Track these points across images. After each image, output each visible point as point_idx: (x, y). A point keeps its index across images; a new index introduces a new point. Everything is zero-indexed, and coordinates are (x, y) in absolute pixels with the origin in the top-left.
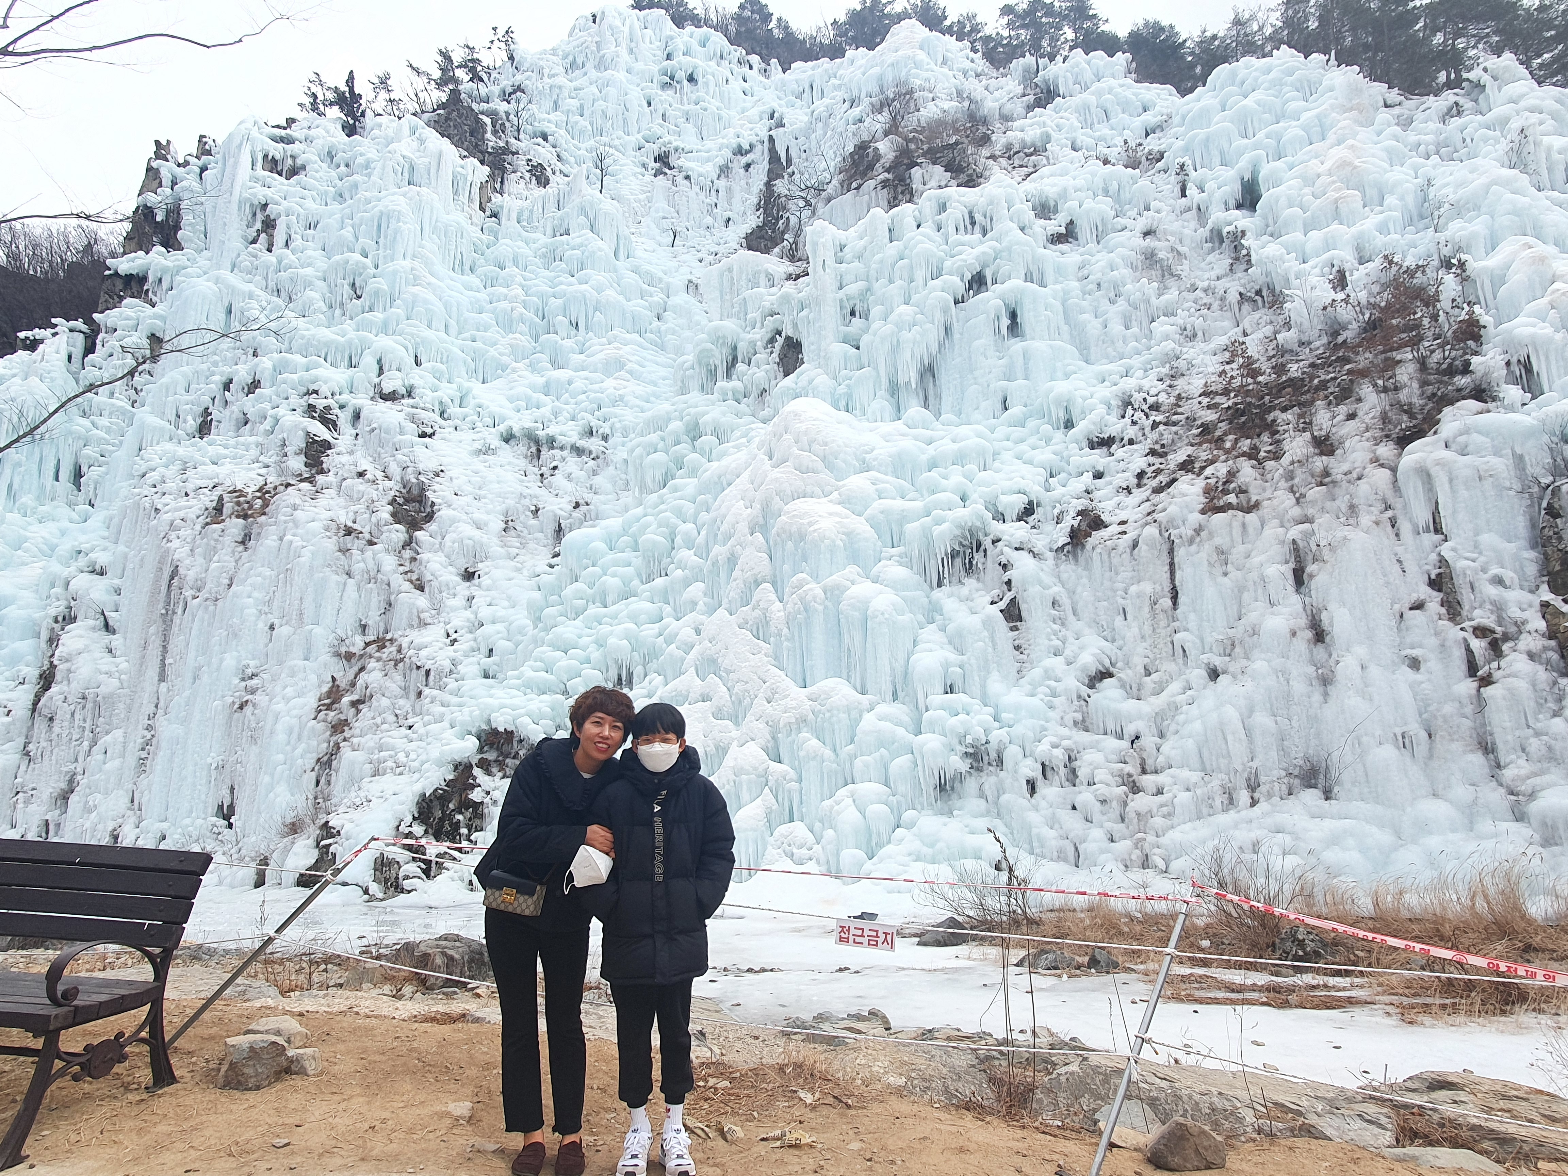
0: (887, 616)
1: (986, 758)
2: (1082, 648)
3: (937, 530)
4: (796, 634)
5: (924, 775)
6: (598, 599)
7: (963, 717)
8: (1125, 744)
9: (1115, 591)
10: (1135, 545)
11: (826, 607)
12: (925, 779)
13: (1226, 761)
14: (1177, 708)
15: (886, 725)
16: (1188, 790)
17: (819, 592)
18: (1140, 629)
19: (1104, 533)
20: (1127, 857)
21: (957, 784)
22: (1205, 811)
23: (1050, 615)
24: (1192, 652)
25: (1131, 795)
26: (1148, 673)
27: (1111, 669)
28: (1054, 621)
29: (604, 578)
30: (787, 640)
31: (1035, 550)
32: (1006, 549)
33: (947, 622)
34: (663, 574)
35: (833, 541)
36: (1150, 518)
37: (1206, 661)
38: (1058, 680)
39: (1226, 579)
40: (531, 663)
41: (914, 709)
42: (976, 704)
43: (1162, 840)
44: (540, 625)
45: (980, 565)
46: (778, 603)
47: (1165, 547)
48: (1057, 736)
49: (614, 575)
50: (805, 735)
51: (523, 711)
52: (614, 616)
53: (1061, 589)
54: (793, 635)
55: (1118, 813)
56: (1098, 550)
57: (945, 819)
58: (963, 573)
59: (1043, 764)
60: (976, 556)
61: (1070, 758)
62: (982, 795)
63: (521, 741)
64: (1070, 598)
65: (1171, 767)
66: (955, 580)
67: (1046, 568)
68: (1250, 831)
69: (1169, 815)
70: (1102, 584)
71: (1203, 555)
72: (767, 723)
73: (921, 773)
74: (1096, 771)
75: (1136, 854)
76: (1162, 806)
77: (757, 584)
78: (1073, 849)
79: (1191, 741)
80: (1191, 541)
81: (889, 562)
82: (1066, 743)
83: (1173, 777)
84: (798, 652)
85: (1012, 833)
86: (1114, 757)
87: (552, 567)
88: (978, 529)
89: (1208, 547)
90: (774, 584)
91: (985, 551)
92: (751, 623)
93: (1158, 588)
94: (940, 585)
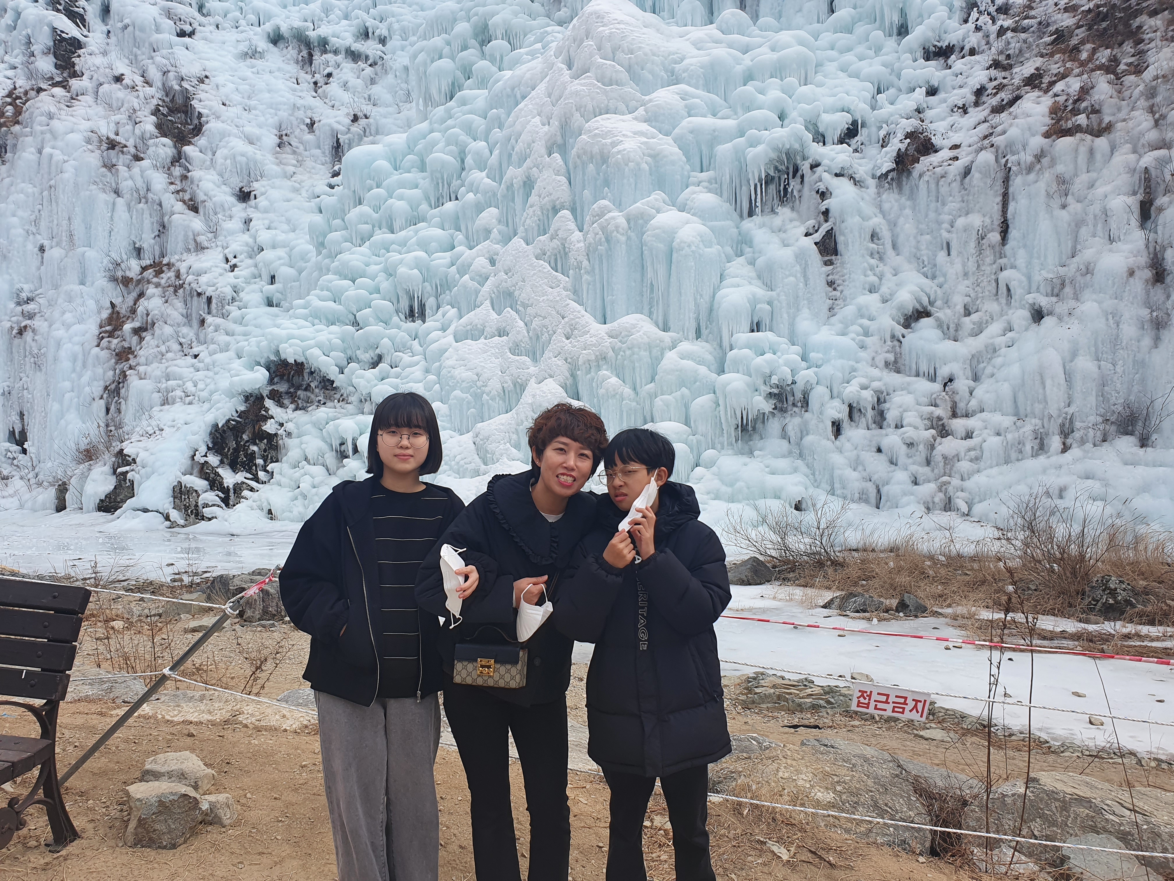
0: (693, 248)
1: (791, 399)
2: (899, 285)
3: (752, 153)
4: (597, 267)
5: (726, 414)
6: (384, 224)
7: (768, 356)
8: (937, 387)
9: (939, 223)
10: (967, 172)
11: (629, 238)
12: (727, 419)
13: (1041, 406)
14: (995, 351)
15: (688, 364)
16: (998, 434)
17: (622, 221)
18: (964, 265)
19: (934, 159)
20: (929, 500)
21: (759, 425)
22: (1014, 455)
23: (867, 249)
24: (1018, 292)
25: (939, 439)
26: (968, 313)
27: (929, 308)
28: (872, 255)
29: (391, 201)
30: (588, 273)
31: (857, 177)
32: (826, 176)
33: (756, 255)
34: (453, 197)
35: (638, 164)
36: (986, 142)
37: (1031, 301)
38: (871, 319)
39: (1064, 213)
40: (317, 292)
41: (718, 348)
42: (783, 342)
43: (967, 484)
44: (324, 251)
45: (795, 193)
46: (577, 233)
47: (1000, 175)
48: (866, 377)
49: (401, 198)
50: (604, 372)
51: (312, 342)
52: (403, 243)
53: (883, 221)
54: (593, 269)
55: (924, 455)
56: (926, 178)
57: (745, 459)
58: (776, 201)
59: (850, 406)
60: (792, 183)
61: (879, 399)
62: (784, 435)
63: (312, 373)
64: (891, 230)
65: (982, 411)
66: (767, 209)
67: (867, 197)
68: (1058, 476)
69: (976, 459)
70: (927, 216)
71: (1042, 185)
72: (566, 360)
73: (722, 413)
74: (905, 414)
75: (940, 497)
76: (969, 450)
77: (555, 211)
78: (875, 491)
79: (1006, 385)
80: (1030, 169)
81: (697, 189)
82: (876, 385)
83: (984, 421)
84: (598, 285)
85: (814, 474)
86: (925, 400)
87: (332, 187)
88: (796, 153)
89: (1047, 176)
90: (573, 211)
91: (802, 177)
92: (548, 253)
93: (988, 221)
94: (751, 214)
